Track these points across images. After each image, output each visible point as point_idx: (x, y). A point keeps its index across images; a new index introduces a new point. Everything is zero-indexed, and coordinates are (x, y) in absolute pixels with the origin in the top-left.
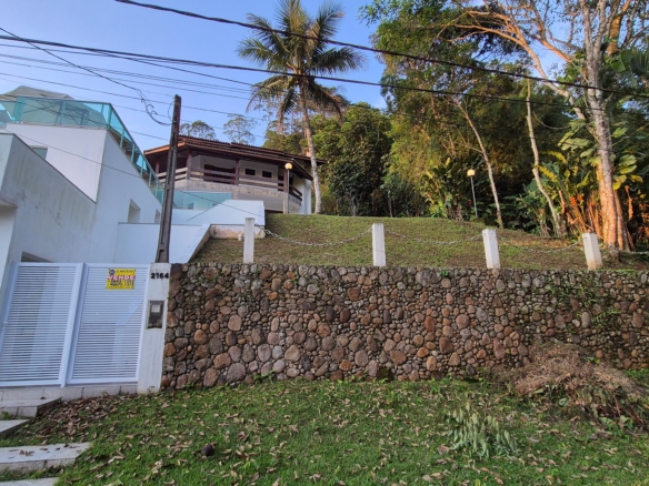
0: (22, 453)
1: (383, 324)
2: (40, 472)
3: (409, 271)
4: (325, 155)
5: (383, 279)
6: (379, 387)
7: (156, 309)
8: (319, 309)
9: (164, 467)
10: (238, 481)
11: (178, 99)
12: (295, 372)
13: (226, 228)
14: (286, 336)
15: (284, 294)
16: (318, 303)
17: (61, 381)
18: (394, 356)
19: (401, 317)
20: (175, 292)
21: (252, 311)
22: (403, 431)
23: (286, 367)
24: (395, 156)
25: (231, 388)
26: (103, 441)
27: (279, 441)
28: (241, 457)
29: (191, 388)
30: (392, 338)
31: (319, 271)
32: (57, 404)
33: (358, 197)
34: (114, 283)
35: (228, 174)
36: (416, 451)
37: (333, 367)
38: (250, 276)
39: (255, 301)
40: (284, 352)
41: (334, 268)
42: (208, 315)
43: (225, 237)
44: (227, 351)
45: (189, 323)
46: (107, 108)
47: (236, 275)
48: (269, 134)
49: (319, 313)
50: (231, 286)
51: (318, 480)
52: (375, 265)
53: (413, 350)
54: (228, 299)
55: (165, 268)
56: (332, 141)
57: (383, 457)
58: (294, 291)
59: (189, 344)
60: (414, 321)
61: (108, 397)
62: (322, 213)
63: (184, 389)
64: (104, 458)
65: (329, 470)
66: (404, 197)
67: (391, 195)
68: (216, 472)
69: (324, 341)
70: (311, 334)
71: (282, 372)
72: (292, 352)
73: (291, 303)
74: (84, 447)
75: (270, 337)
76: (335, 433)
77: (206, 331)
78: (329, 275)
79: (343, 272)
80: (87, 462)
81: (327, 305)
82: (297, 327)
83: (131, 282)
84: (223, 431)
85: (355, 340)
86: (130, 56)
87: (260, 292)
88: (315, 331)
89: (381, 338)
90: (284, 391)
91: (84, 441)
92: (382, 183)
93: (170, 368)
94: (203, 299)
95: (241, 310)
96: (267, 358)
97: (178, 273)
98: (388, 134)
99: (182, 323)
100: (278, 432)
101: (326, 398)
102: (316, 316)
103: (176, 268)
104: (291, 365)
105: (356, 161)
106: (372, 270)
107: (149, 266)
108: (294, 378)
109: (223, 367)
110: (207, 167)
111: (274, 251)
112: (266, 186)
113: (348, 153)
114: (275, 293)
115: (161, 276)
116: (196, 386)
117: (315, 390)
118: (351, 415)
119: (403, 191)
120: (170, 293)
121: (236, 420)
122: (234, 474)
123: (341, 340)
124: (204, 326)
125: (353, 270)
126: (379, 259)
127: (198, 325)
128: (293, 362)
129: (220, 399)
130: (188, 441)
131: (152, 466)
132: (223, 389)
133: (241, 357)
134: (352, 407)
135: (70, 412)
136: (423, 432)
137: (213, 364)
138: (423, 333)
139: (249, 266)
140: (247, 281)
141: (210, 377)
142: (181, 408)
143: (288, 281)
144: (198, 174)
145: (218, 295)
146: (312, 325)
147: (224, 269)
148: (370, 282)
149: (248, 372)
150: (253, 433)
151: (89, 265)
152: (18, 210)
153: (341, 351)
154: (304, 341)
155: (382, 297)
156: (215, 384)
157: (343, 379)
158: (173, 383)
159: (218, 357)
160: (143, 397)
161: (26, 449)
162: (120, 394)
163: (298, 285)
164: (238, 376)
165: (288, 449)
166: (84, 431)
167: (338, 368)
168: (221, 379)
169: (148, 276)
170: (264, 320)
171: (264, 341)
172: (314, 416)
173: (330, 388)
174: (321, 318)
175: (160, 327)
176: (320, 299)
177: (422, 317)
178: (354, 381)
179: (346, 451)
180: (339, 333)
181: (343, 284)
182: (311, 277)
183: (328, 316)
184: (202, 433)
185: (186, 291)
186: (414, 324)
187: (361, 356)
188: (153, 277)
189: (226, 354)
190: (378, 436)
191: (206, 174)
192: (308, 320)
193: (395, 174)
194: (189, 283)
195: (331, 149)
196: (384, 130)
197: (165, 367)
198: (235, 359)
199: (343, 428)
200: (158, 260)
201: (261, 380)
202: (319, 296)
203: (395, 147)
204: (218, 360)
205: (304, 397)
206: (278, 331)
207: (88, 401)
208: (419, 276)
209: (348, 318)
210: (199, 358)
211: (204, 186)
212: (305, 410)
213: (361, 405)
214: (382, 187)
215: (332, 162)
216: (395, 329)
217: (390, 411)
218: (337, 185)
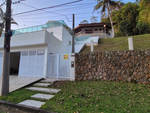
0: (50, 90)
1: (132, 67)
2: (52, 94)
3: (142, 51)
4: (117, 21)
5: (132, 54)
6: (131, 85)
7: (73, 63)
8: (111, 63)
9: (72, 97)
10: (87, 103)
11: (74, 15)
12: (106, 79)
13: (88, 44)
14: (103, 70)
15: (101, 59)
16: (111, 61)
17: (57, 77)
18: (137, 76)
19: (139, 65)
20: (76, 59)
21: (93, 63)
22: (138, 99)
23: (103, 78)
24: (141, 16)
25: (89, 81)
26: (63, 90)
27: (99, 96)
28: (89, 98)
29: (81, 81)
30: (136, 71)
31: (111, 53)
32: (57, 81)
33: (128, 31)
34: (65, 58)
35: (91, 31)
36: (142, 105)
37: (116, 78)
38: (92, 55)
39: (94, 61)
40: (102, 74)
41: (116, 51)
42: (83, 64)
43: (88, 46)
44: (88, 73)
45: (79, 66)
46: (62, 21)
47: (89, 55)
48: (101, 19)
49: (111, 64)
50: (88, 57)
51: (108, 107)
52: (129, 50)
53: (144, 75)
54: (88, 61)
55: (74, 54)
56: (119, 16)
57: (130, 105)
58: (104, 58)
59: (80, 71)
60: (144, 66)
61: (65, 81)
62: (115, 37)
63: (79, 81)
64: (62, 93)
65: (112, 105)
66: (145, 28)
67: (140, 28)
68: (83, 100)
69: (113, 71)
70: (109, 70)
71: (102, 79)
72: (104, 74)
73: (103, 61)
74: (59, 90)
75: (98, 70)
76: (115, 96)
77: (83, 68)
78: (114, 54)
79: (118, 52)
80: (60, 93)
81: (114, 62)
82: (105, 68)
83: (68, 58)
84: (86, 91)
85: (123, 71)
86: (57, 6)
87: (95, 59)
88: (110, 69)
89: (132, 71)
90: (102, 83)
91: (60, 89)
92: (137, 25)
93: (76, 76)
94: (82, 61)
95: (91, 63)
96: (98, 75)
97: (76, 55)
98: (138, 10)
99: (78, 66)
100: (99, 93)
101: (114, 86)
102: (111, 65)
103: (76, 54)
104: (104, 77)
105: (127, 21)
106: (128, 51)
107: (71, 54)
108: (105, 80)
109: (87, 77)
110: (86, 30)
111: (100, 48)
112: (100, 32)
113: (124, 19)
114: (99, 59)
115: (73, 56)
116: (82, 80)
117: (111, 84)
118: (120, 91)
119: (144, 27)
120: (75, 60)
121: (90, 89)
122: (87, 101)
123: (119, 71)
124: (83, 67)
125: (122, 52)
126: (131, 48)
127: (81, 67)
128: (105, 76)
129: (87, 84)
130: (78, 92)
131: (70, 96)
132: (88, 82)
133: (92, 74)
134: (121, 90)
135: (59, 83)
136: (146, 100)
137: (85, 76)
138: (148, 70)
139: (92, 52)
140: (92, 56)
141: (85, 78)
142: (78, 85)
143: (102, 56)
144: (84, 32)
145: (85, 60)
146: (110, 67)
147: (86, 54)
148: (128, 55)
149: (93, 78)
150: (93, 93)
151: (60, 54)
152: (48, 45)
153: (119, 74)
154: (108, 71)
155: (132, 59)
156: (86, 80)
157: (120, 82)
158: (77, 79)
159: (86, 74)
160: (71, 81)
161: (51, 89)
162: (67, 80)
163: (105, 57)
164: (91, 79)
165: (101, 98)
166: (60, 87)
167: (118, 79)
168: (87, 79)
169: (71, 56)
170: (97, 66)
171: (97, 71)
172: (109, 90)
173: (115, 84)
174: (112, 65)
175: (74, 67)
176: (112, 60)
177: (148, 65)
178: (123, 83)
179: (118, 101)
180: (118, 69)
181: (118, 56)
182: (109, 54)
183: (114, 65)
184: (81, 91)
185: (78, 59)
186: (144, 67)
187: (125, 76)
188: (72, 56)
189: (88, 74)
190: (129, 99)
191: (86, 32)
192: (109, 66)
193: (141, 21)
194: (79, 57)
195: (119, 19)
196: (137, 9)
197: (75, 76)
198: (90, 75)
199: (118, 95)
200: (72, 53)
201: (97, 80)
202: (111, 59)
203: (140, 13)
204: (86, 75)
205: (108, 85)
206: (100, 68)
207: (62, 81)
208: (146, 52)
209: (121, 65)
210: (82, 74)
211: (85, 35)
212: (107, 89)
213: (124, 90)
214: (136, 27)
215: (119, 23)
216: (137, 69)
217: (134, 92)
218: (121, 29)
